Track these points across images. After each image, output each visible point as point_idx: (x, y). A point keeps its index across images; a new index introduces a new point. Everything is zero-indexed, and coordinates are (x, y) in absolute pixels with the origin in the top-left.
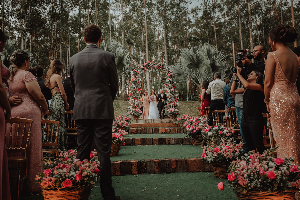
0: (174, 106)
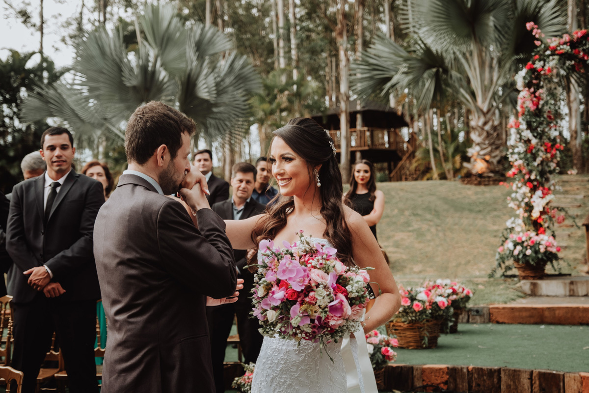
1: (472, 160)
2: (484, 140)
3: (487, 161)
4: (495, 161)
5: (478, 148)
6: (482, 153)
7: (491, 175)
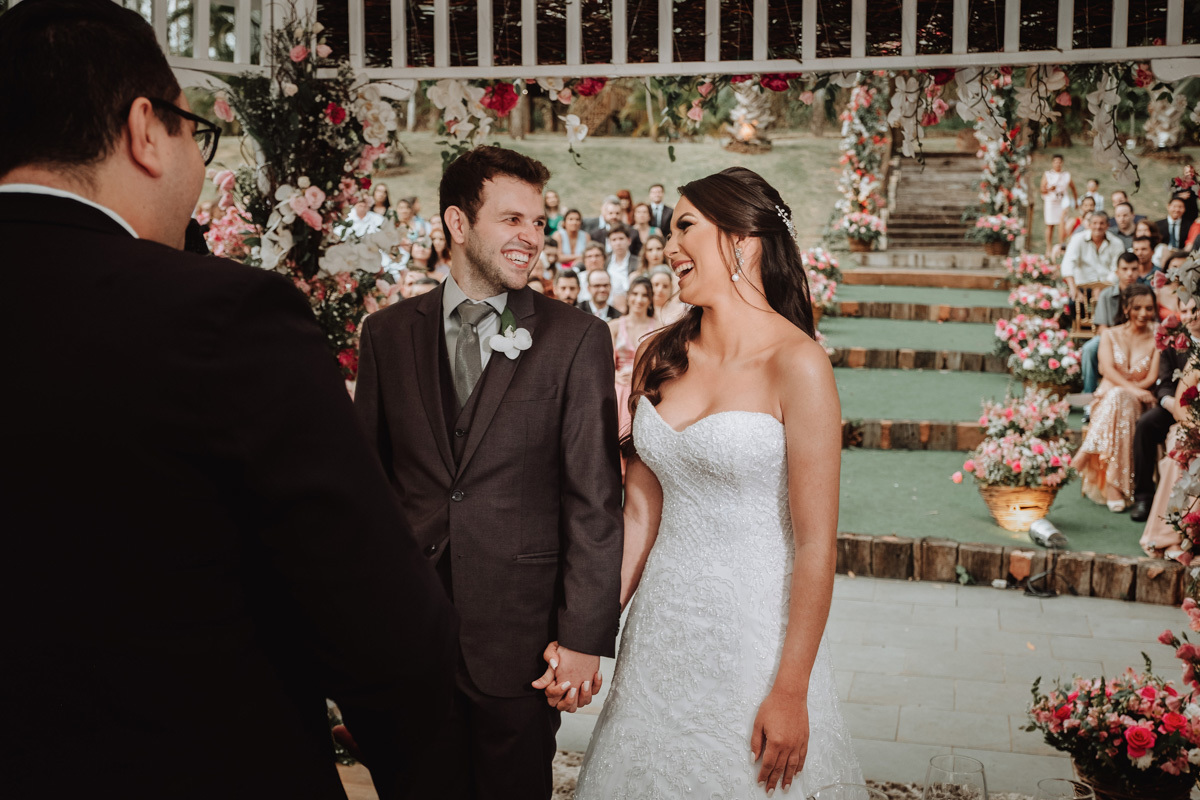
0: (1006, 203)
1: (736, 124)
2: (752, 102)
3: (754, 127)
4: (763, 126)
5: (744, 111)
6: (750, 116)
7: (758, 142)
